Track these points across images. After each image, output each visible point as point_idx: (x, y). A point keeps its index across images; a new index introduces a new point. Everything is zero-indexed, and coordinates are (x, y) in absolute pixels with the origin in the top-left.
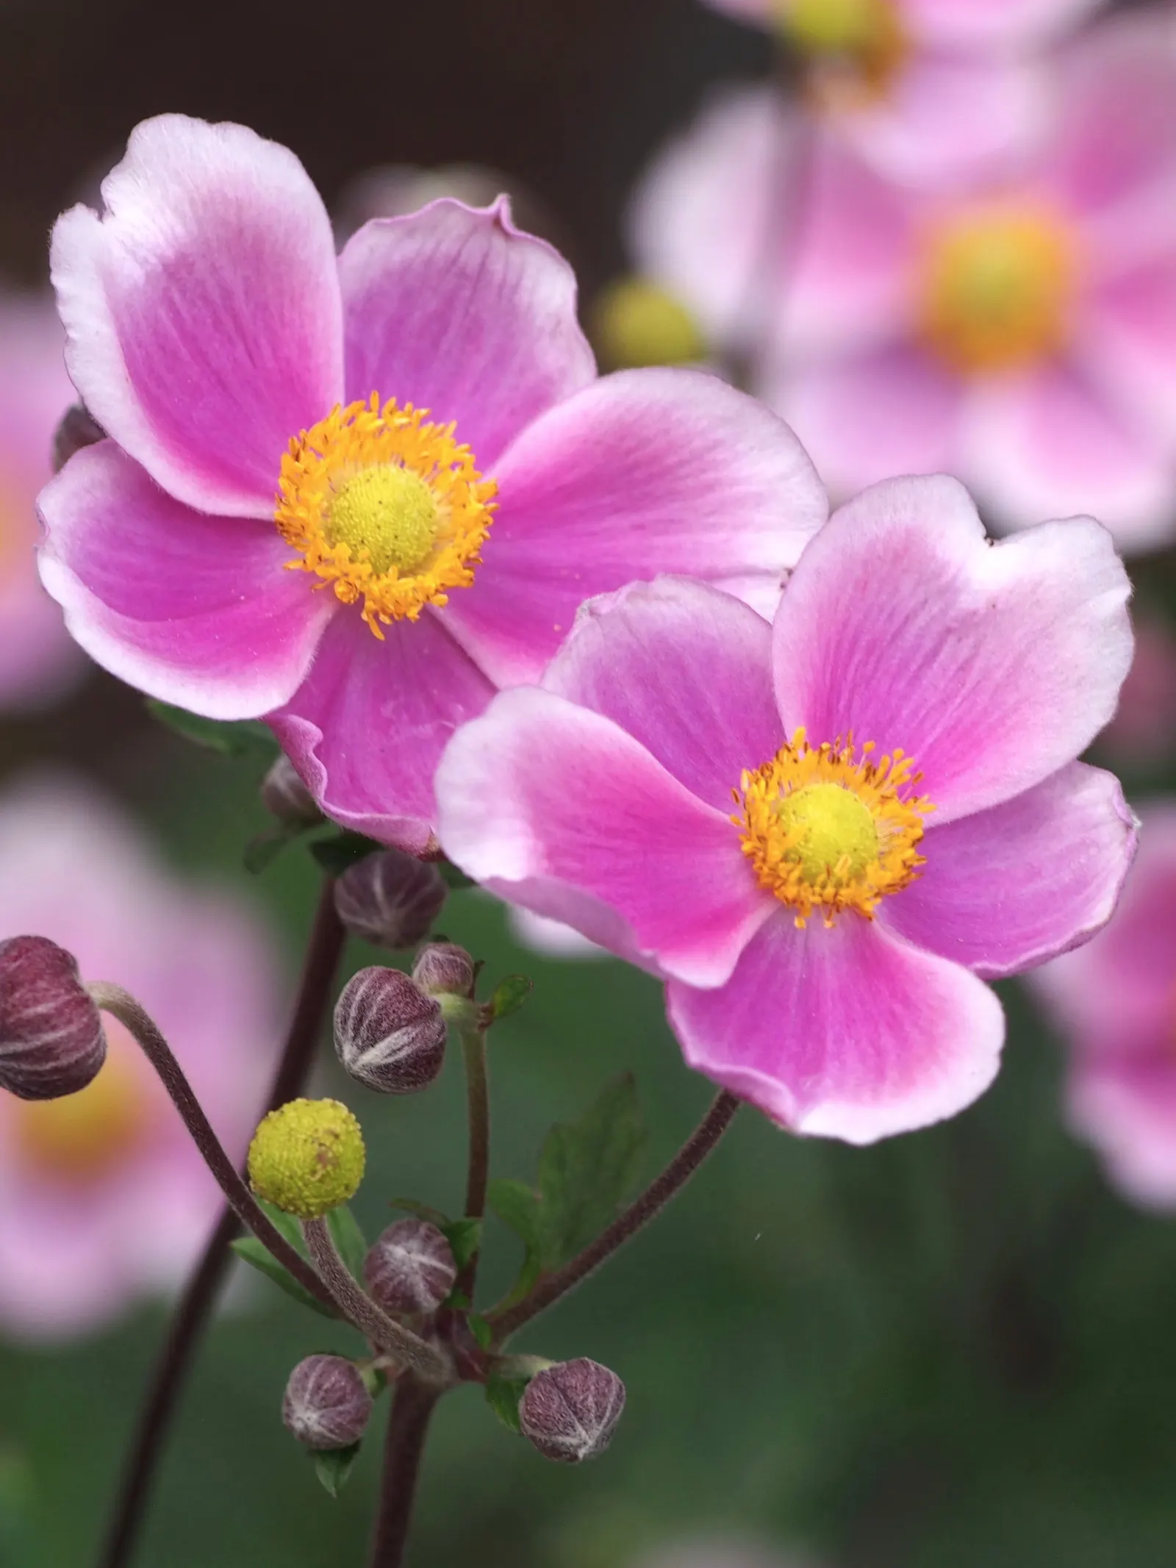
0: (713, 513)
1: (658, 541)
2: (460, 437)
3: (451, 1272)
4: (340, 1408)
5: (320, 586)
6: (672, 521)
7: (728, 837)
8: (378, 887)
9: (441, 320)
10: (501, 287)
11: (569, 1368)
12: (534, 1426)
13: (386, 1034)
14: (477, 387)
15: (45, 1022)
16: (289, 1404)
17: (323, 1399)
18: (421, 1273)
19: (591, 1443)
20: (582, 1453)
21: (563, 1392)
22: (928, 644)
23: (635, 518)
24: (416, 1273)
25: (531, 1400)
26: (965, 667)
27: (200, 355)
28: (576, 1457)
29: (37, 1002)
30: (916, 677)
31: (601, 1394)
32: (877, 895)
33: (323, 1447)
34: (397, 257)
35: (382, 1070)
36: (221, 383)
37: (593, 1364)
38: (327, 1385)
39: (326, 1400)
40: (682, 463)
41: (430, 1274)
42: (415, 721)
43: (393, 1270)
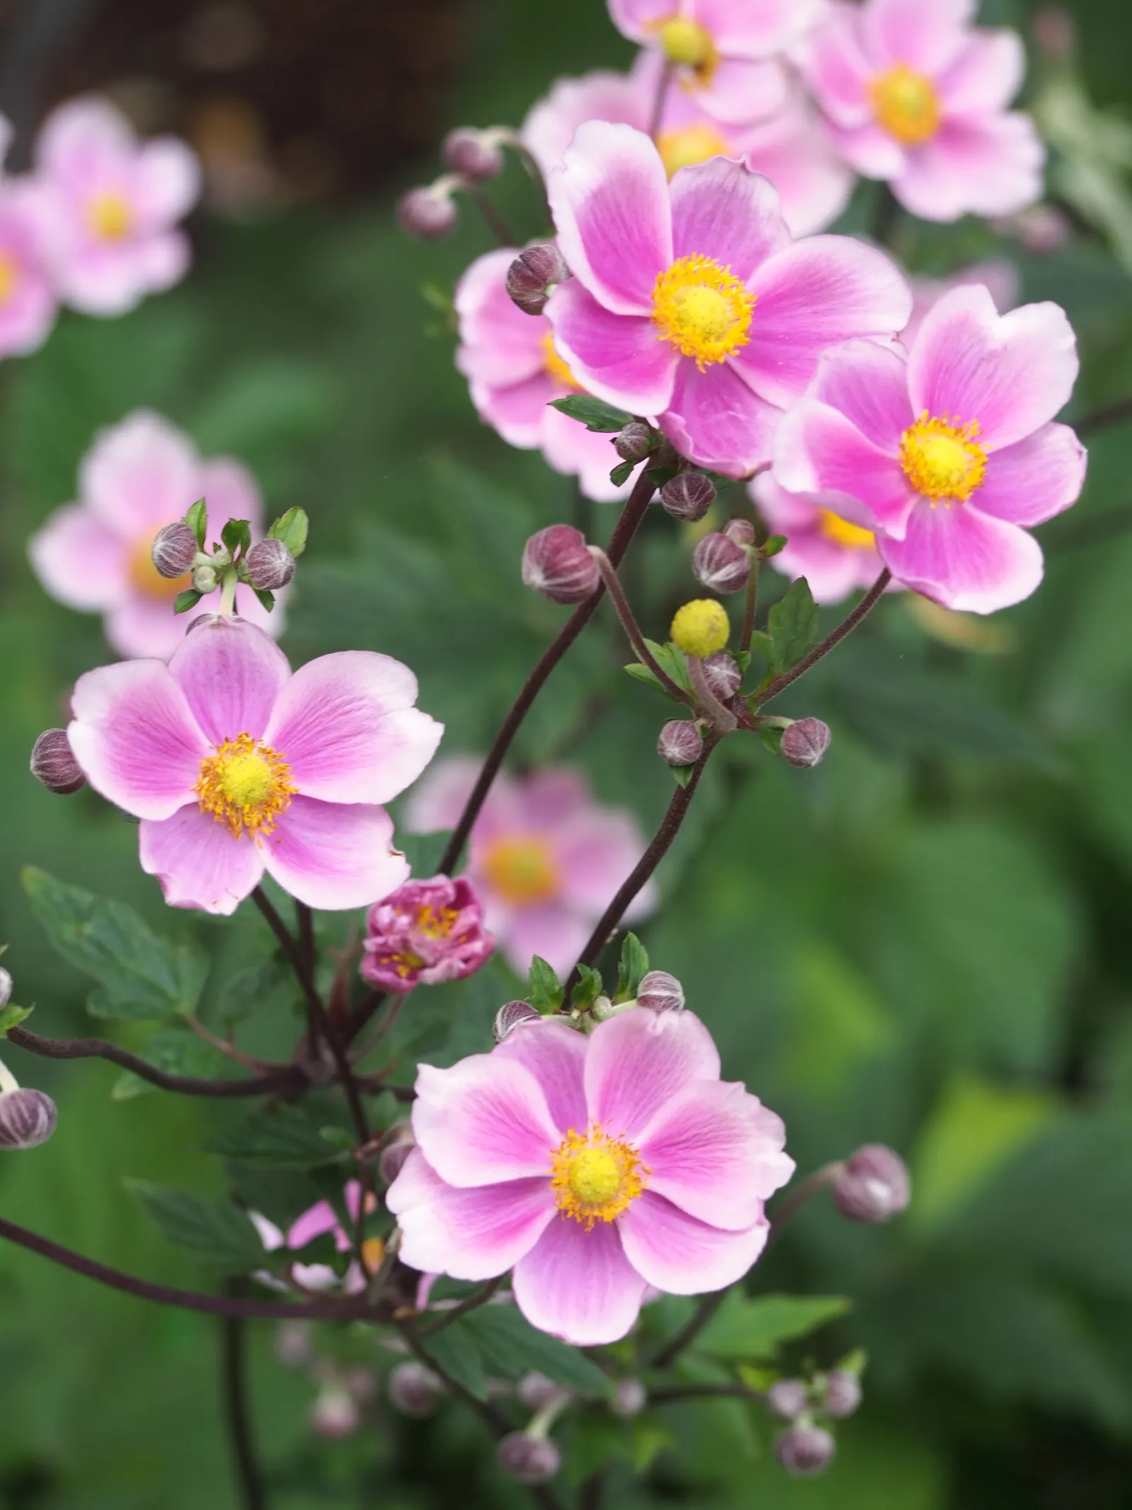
0: (853, 305)
1: (825, 319)
2: (732, 272)
3: (739, 677)
4: (690, 745)
5: (675, 348)
6: (833, 310)
7: (895, 465)
8: (685, 491)
9: (712, 216)
10: (743, 198)
11: (806, 722)
12: (790, 751)
13: (724, 565)
14: (729, 247)
15: (575, 568)
16: (662, 744)
17: (682, 742)
18: (727, 679)
19: (817, 759)
20: (813, 763)
21: (805, 734)
22: (972, 368)
23: (815, 308)
24: (725, 679)
25: (788, 739)
26: (990, 377)
27: (605, 236)
28: (809, 765)
29: (570, 558)
30: (966, 385)
31: (823, 735)
32: (970, 491)
33: (679, 765)
34: (694, 186)
35: (722, 584)
36: (615, 250)
37: (818, 721)
38: (683, 735)
39: (683, 742)
40: (837, 281)
41: (731, 679)
42: (717, 412)
43: (713, 679)
